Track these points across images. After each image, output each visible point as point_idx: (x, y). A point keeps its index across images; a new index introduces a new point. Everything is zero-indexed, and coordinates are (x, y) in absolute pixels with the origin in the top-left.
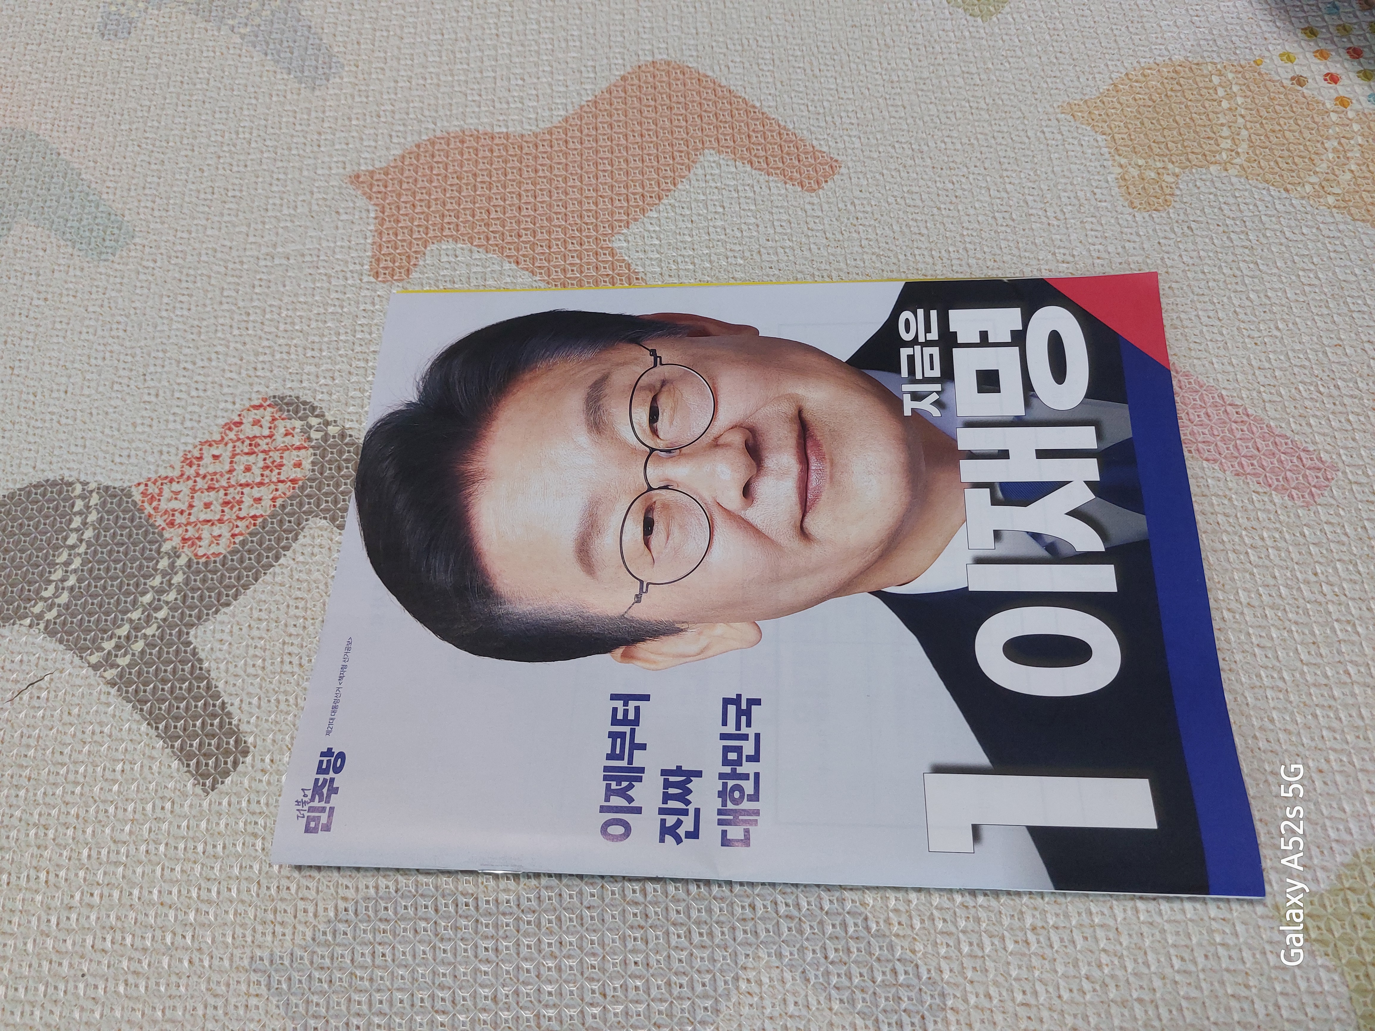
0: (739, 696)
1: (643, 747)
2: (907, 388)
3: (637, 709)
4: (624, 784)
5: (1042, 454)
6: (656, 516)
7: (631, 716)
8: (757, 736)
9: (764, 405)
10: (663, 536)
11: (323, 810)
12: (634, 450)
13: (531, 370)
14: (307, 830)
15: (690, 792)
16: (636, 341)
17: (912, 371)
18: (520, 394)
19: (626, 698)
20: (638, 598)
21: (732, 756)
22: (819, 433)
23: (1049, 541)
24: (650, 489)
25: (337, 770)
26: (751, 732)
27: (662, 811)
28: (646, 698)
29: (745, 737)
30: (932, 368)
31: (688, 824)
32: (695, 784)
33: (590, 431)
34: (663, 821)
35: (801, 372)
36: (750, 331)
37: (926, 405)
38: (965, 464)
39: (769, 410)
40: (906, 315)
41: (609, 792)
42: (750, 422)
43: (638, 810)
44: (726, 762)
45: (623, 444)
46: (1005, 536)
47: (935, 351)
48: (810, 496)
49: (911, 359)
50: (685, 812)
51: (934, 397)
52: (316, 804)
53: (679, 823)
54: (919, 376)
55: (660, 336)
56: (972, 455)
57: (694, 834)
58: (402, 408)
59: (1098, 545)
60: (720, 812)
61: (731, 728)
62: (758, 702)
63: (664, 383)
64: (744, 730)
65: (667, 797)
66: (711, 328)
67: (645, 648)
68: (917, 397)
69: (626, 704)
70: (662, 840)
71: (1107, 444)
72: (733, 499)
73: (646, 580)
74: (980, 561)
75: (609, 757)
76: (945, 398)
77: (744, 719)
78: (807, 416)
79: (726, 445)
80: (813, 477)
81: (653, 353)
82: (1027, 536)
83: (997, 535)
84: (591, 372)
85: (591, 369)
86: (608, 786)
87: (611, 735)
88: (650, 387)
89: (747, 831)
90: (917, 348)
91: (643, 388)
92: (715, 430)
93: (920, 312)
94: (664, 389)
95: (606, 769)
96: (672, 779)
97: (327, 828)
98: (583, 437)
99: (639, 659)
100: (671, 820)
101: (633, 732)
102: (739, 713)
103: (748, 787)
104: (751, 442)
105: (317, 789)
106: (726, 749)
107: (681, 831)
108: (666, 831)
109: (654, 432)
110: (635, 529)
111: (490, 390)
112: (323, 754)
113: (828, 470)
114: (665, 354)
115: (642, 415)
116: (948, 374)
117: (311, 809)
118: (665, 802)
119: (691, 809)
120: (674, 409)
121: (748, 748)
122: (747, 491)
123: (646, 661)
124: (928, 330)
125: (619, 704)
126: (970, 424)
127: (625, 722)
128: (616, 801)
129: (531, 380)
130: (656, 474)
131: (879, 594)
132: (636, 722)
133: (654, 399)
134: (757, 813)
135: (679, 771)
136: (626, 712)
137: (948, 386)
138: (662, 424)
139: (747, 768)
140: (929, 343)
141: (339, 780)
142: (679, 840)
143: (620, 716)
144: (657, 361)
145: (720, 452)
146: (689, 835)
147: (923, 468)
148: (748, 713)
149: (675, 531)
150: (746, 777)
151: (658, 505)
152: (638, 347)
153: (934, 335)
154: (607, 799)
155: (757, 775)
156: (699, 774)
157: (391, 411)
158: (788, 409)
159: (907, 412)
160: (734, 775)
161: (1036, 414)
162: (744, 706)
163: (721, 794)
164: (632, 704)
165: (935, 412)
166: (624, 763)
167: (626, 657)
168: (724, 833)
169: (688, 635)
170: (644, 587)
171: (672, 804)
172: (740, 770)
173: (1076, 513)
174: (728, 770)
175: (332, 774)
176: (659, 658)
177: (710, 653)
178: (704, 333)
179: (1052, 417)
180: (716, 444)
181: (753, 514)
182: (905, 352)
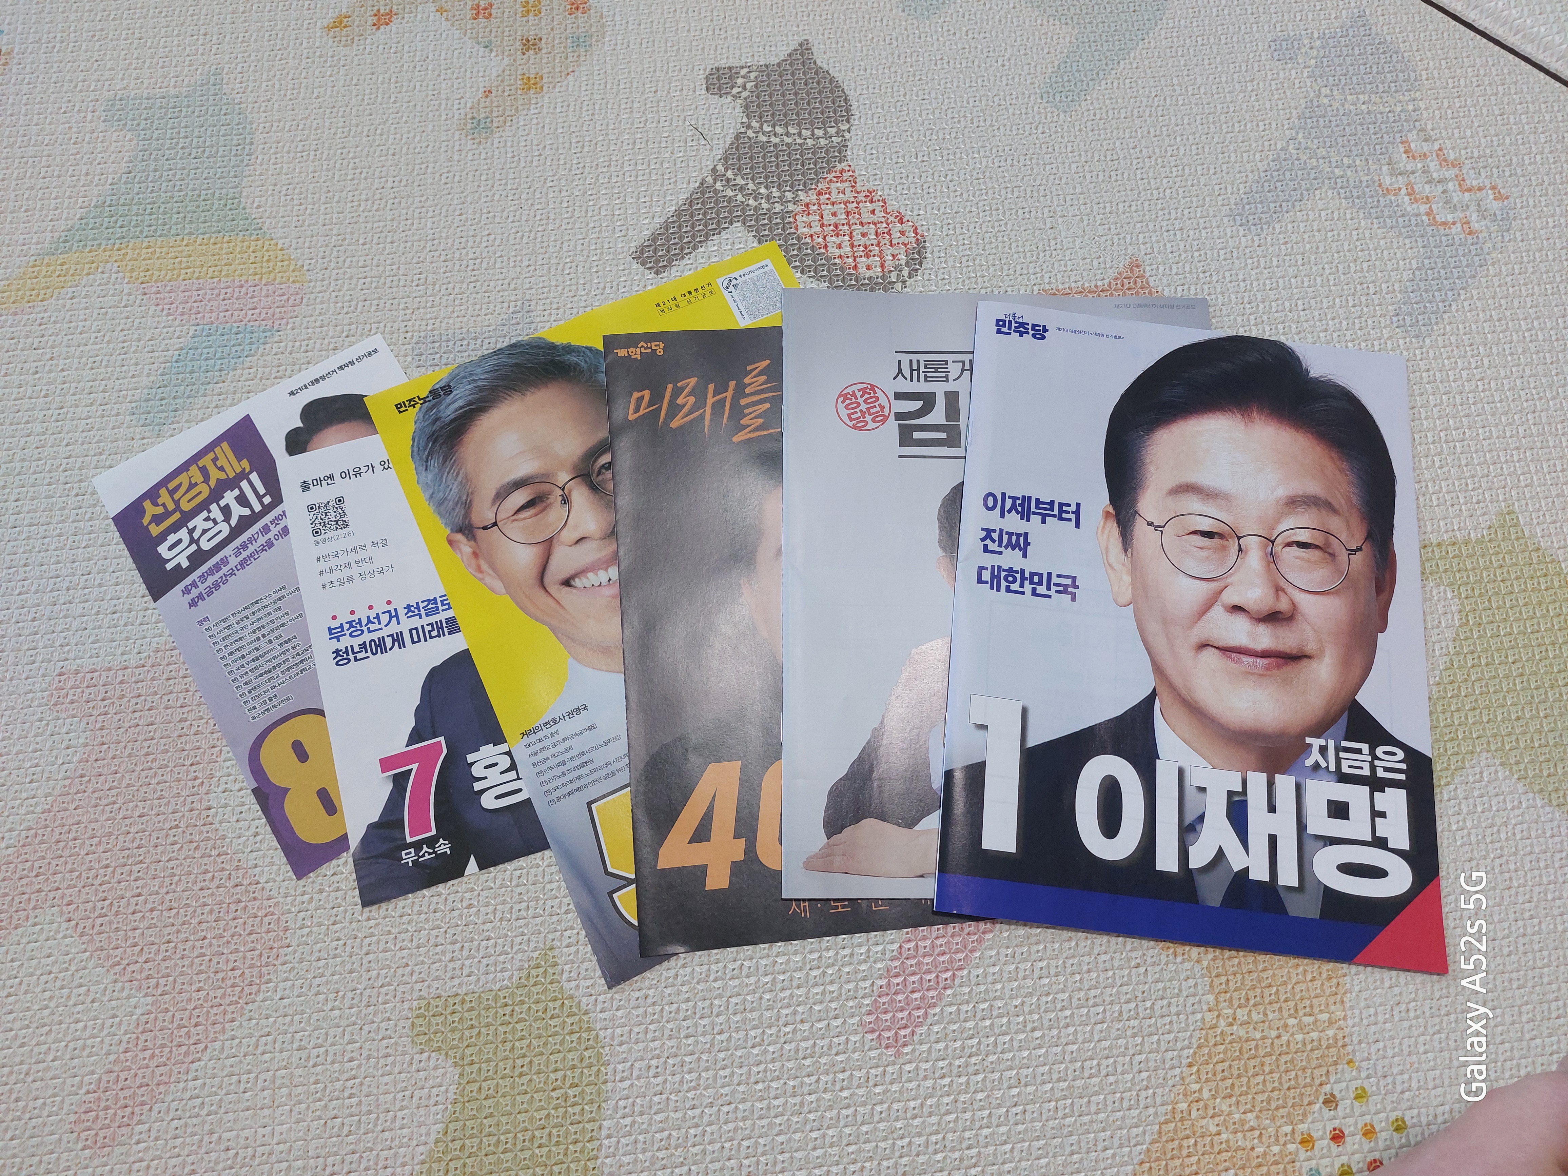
0: (1078, 587)
1: (1044, 522)
2: (1331, 744)
3: (1070, 520)
4: (1019, 509)
5: (1273, 840)
6: (1216, 541)
7: (1064, 516)
8: (1050, 597)
9: (1314, 629)
10: (1200, 544)
11: (1010, 328)
12: (1273, 528)
13: (1340, 458)
14: (998, 321)
15: (1013, 549)
16: (1369, 537)
17: (1347, 750)
18: (1318, 448)
19: (1077, 513)
20: (1150, 524)
21: (1036, 579)
22: (1290, 669)
23: (1198, 827)
24: (1239, 538)
25: (1034, 336)
26: (1052, 592)
27: (1001, 531)
28: (1077, 526)
29: (1049, 588)
30: (1350, 767)
31: (993, 546)
32: (1018, 553)
33: (1289, 497)
34: (995, 531)
35: (1345, 662)
36: (1383, 626)
37: (1315, 756)
38: (1263, 777)
39: (1309, 631)
40: (1401, 755)
41: (1014, 499)
42: (1299, 617)
43: (1002, 516)
44: (1032, 574)
45: (1278, 521)
46: (1202, 795)
47: (1366, 772)
48: (1234, 655)
49: (1359, 751)
50: (1000, 545)
51: (1323, 764)
52: (1014, 324)
53: (993, 541)
54: (1342, 755)
55: (1375, 556)
56: (1271, 784)
57: (986, 549)
58: (1304, 366)
59: (1194, 864)
60: (999, 567)
61: (1054, 580)
62: (1073, 599)
63: (1332, 555)
64: (1054, 588)
65: (1010, 534)
66: (1383, 597)
67: (1113, 528)
68: (1323, 750)
69: (1073, 512)
70: (983, 529)
71: (1282, 894)
72: (1231, 597)
73: (1164, 530)
74: (1181, 772)
75: (1037, 500)
76: (1321, 772)
77: (1062, 589)
78: (1305, 662)
79: (1277, 597)
80: (1251, 660)
81: (1359, 549)
82: (1201, 812)
83: (1203, 790)
84: (1340, 501)
85: (1343, 502)
86: (1018, 498)
87: (1052, 503)
88: (1328, 544)
89: (986, 582)
90: (1369, 758)
91: (1327, 540)
92: (1290, 590)
93: (1403, 766)
94: (1327, 556)
95: (1030, 498)
96: (1022, 539)
97: (999, 331)
98: (1282, 492)
99: (1105, 523)
100: (995, 536)
101: (1054, 516)
102: (1066, 586)
103: (1015, 587)
104: (1281, 616)
105: (1022, 325)
106: (1041, 575)
107: (988, 542)
108: (989, 532)
109: (1289, 544)
110: (1205, 525)
111: (1322, 428)
112: (1044, 327)
113: (1256, 671)
114: (1358, 558)
115: (1303, 536)
116: (1344, 778)
117: (1010, 322)
118: (1007, 533)
119: (1002, 549)
120: (1309, 561)
121: (1041, 590)
122: (1237, 609)
123: (1104, 527)
124: (1386, 769)
125: (1073, 508)
126: (1299, 788)
127: (1061, 512)
128: (1009, 503)
129: (1332, 458)
130: (1252, 544)
131: (1154, 694)
132: (1061, 518)
133: (1317, 547)
134: (998, 590)
135: (1027, 544)
136: (1068, 512)
137: (1335, 777)
138: (1295, 551)
139: (1028, 587)
140: (1373, 768)
141: (1028, 337)
142: (983, 540)
143: (1065, 508)
144: (1352, 552)
145: (1271, 592)
146: (986, 546)
147: (1258, 744)
148: (1065, 592)
149: (1204, 554)
150: (1022, 586)
151: (1225, 543)
152: (1363, 537)
153: (1380, 773)
154: (1010, 497)
155: (1023, 593)
156: (1025, 556)
157: (1301, 358)
158: (1311, 647)
159: (1308, 740)
160: (1023, 579)
161: (1309, 844)
162: (1070, 590)
163: (1011, 569)
164: (1073, 517)
165: (1309, 762)
166: (1033, 509)
167: (1107, 514)
168: (986, 569)
169: (1122, 556)
170: (1159, 528)
171: (1005, 538)
172: (1027, 583)
173: (1220, 853)
174: (1027, 575)
175: (1031, 332)
176: (1105, 536)
177: (1110, 571)
178: (1379, 591)
179: (1306, 856)
180: (1278, 589)
181: (1217, 612)
182: (1365, 747)
